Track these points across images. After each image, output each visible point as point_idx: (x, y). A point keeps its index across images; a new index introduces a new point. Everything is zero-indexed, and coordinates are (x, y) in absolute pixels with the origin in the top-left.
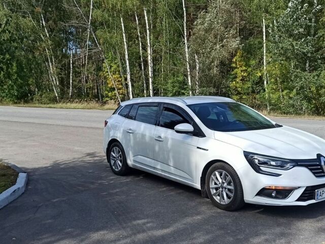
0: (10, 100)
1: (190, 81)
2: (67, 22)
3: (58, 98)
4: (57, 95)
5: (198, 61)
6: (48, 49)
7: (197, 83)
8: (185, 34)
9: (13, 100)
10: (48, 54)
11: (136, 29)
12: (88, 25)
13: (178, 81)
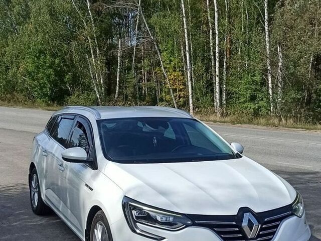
0: (43, 101)
1: (270, 82)
2: (112, 3)
3: (99, 100)
4: (98, 97)
5: (281, 55)
6: (92, 38)
7: (279, 85)
8: (266, 17)
9: (46, 102)
10: (90, 44)
11: (206, 12)
12: (138, 8)
13: (254, 81)
